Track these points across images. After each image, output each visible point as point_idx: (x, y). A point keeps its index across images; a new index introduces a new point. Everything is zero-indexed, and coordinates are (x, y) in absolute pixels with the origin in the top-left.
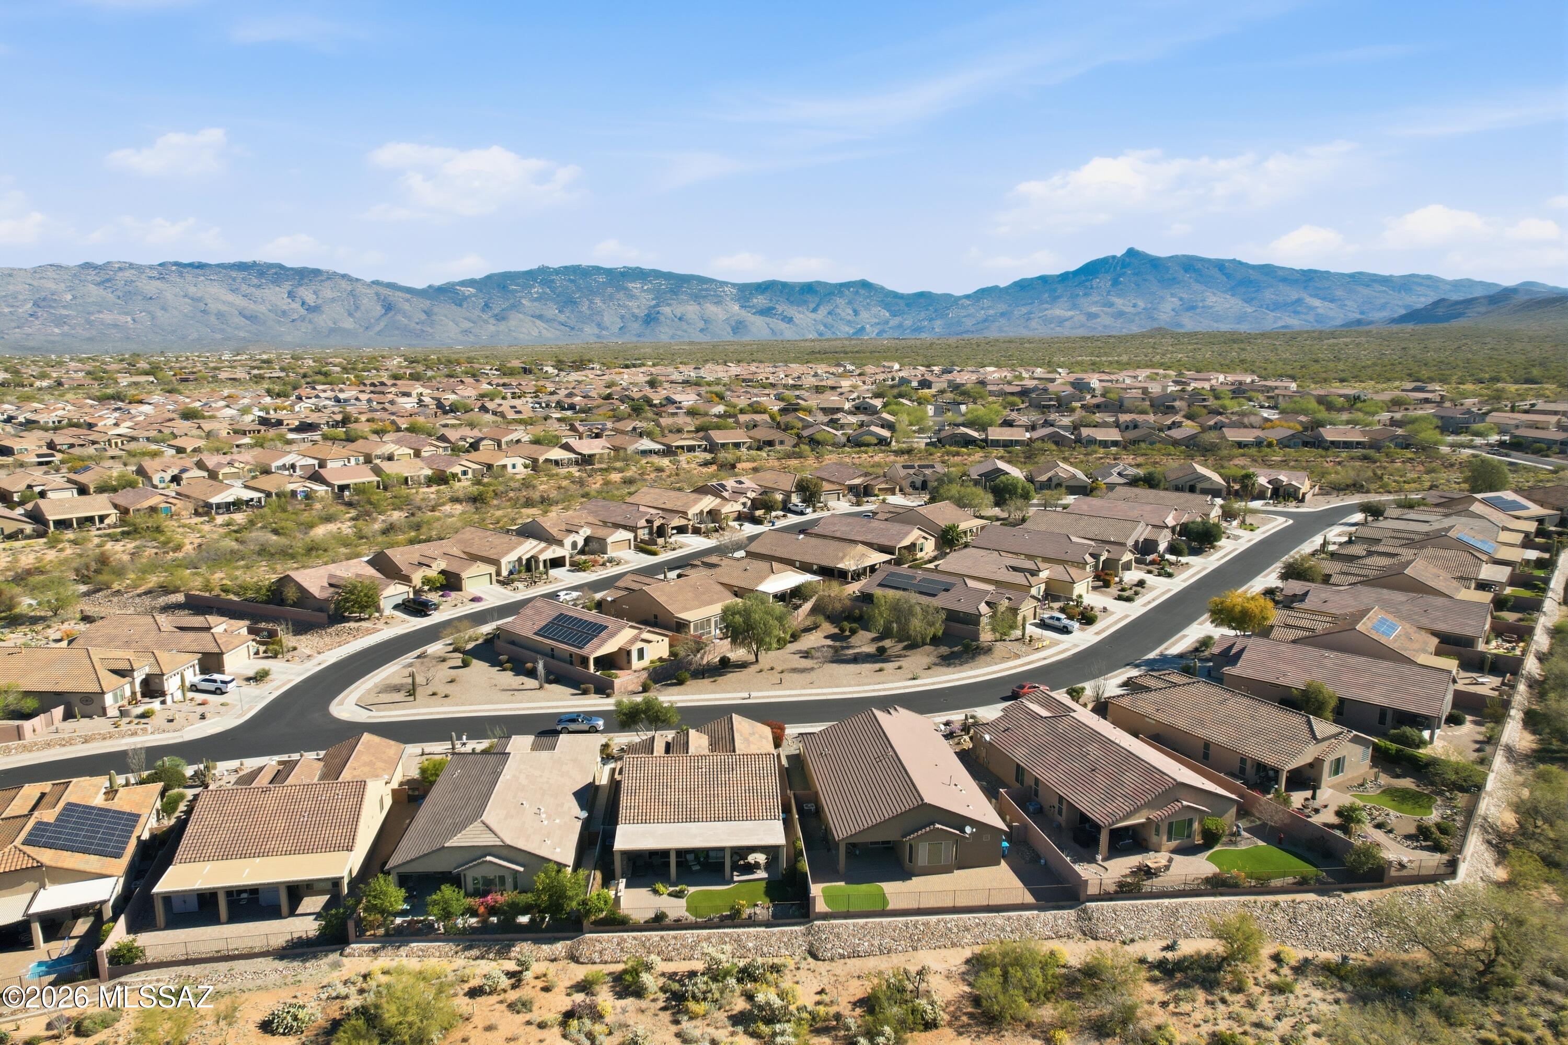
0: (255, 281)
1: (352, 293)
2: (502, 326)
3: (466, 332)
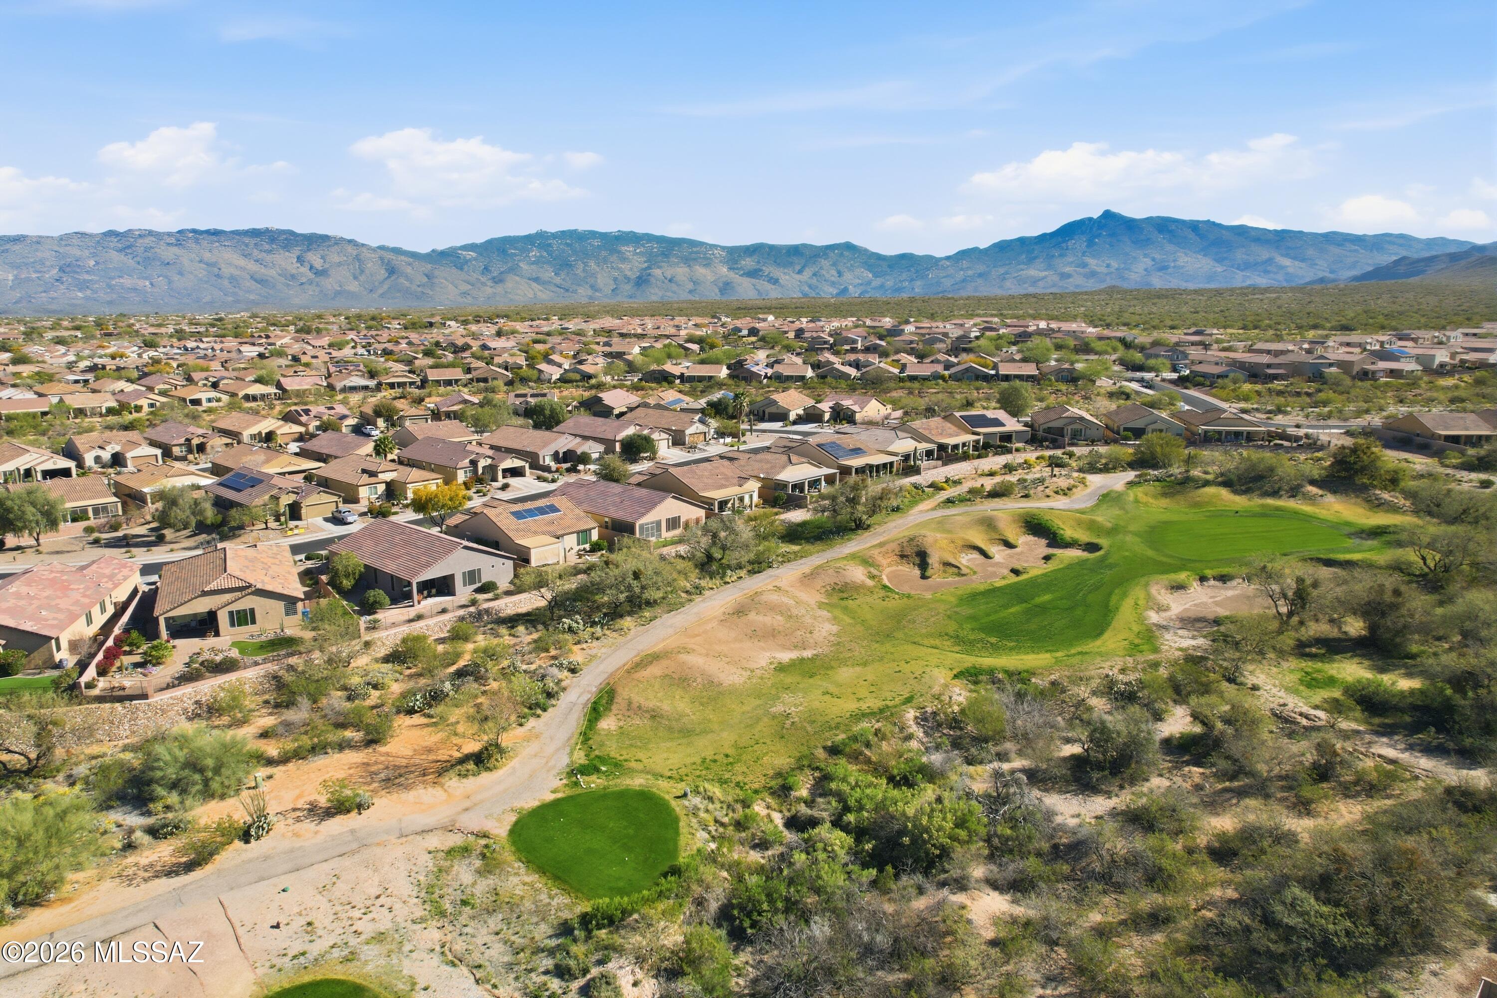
0: (267, 247)
1: (357, 258)
2: (499, 289)
3: (465, 294)
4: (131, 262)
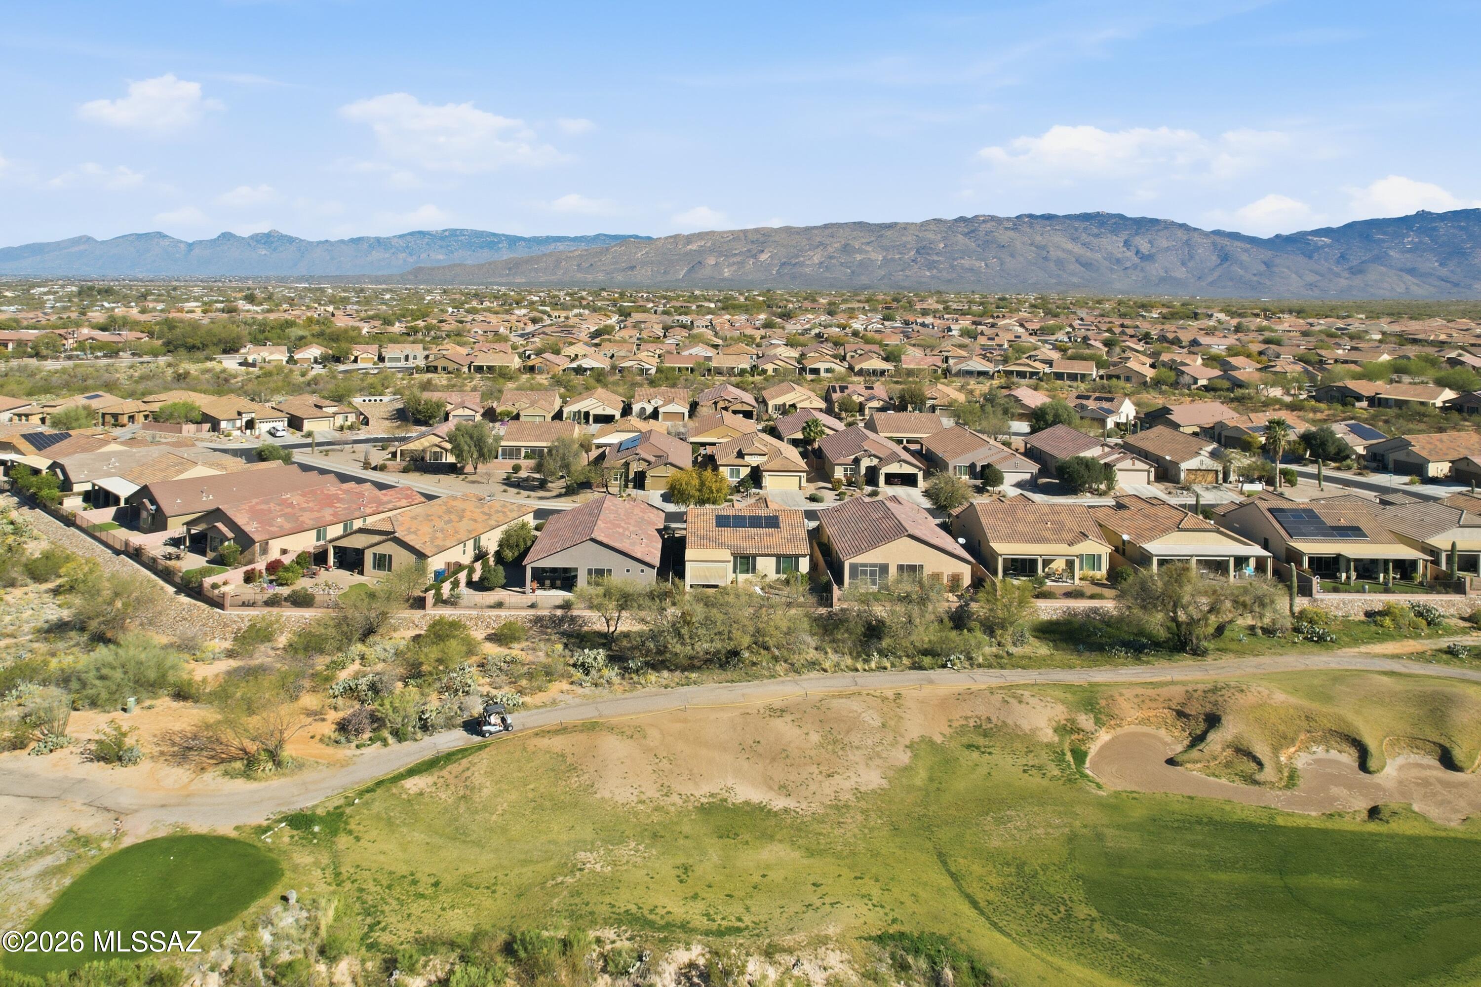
0: (1096, 231)
1: (1187, 243)
2: (1358, 281)
3: (1311, 286)
4: (973, 245)
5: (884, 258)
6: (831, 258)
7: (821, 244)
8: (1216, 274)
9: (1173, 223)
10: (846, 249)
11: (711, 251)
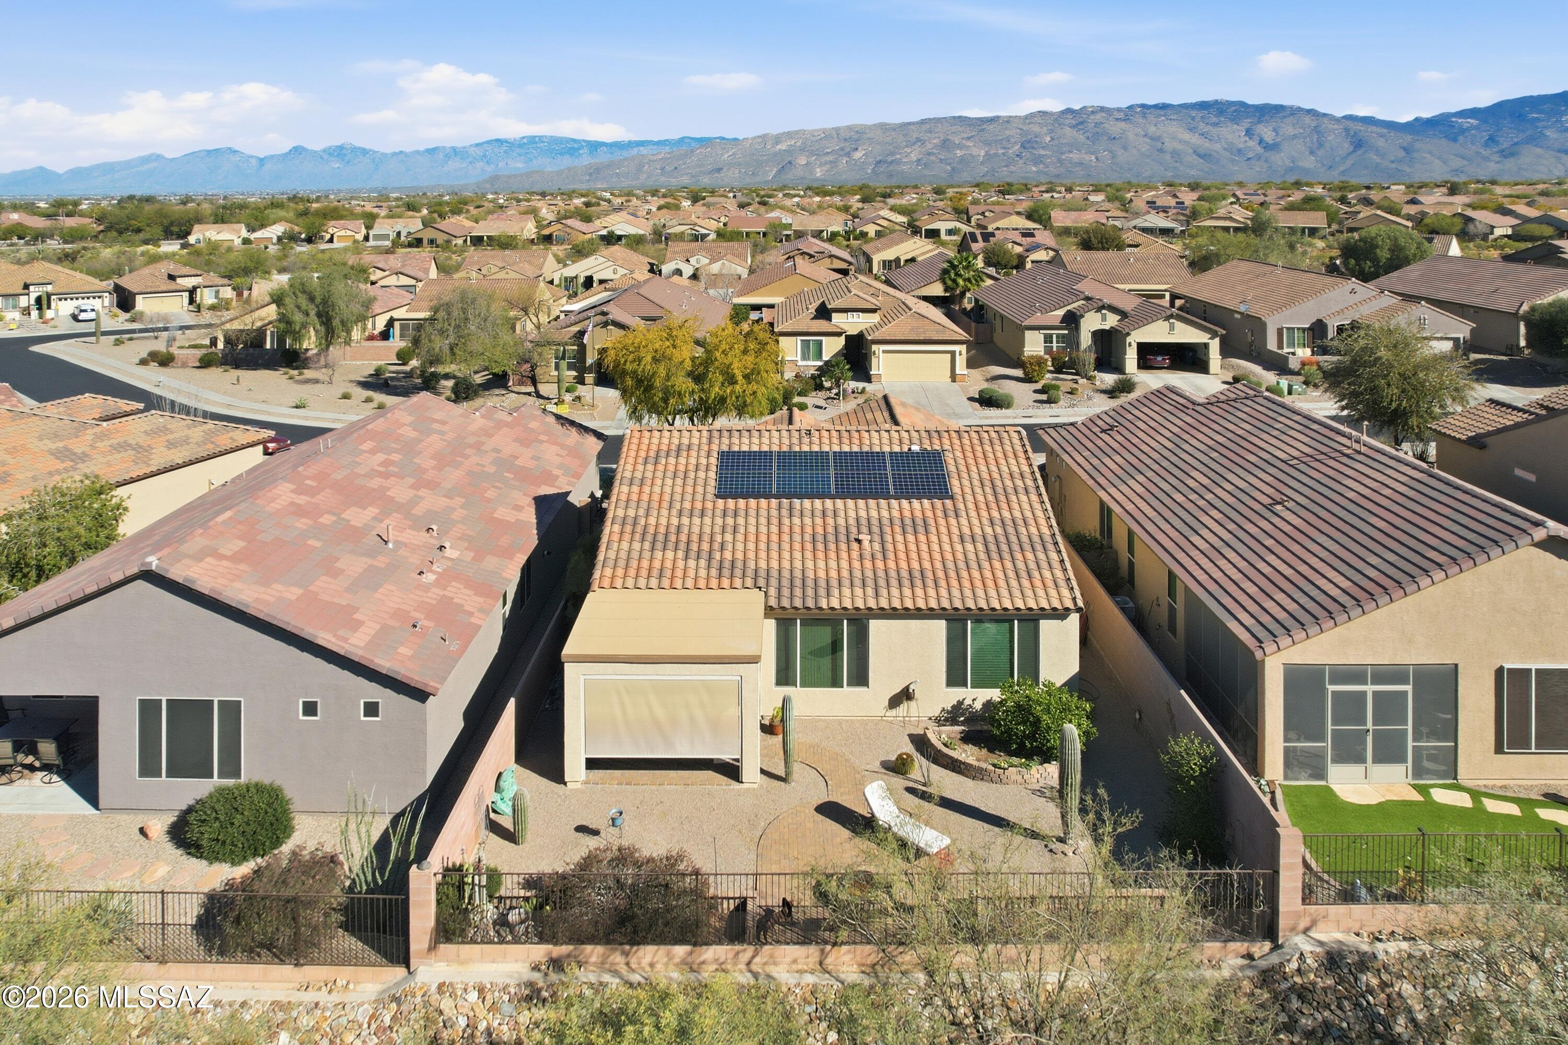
0: (1214, 120)
1: (1316, 129)
3: (1457, 171)
4: (1081, 138)
5: (987, 153)
6: (929, 154)
7: (918, 140)
8: (1349, 163)
9: (1300, 109)
10: (946, 144)
11: (802, 150)
